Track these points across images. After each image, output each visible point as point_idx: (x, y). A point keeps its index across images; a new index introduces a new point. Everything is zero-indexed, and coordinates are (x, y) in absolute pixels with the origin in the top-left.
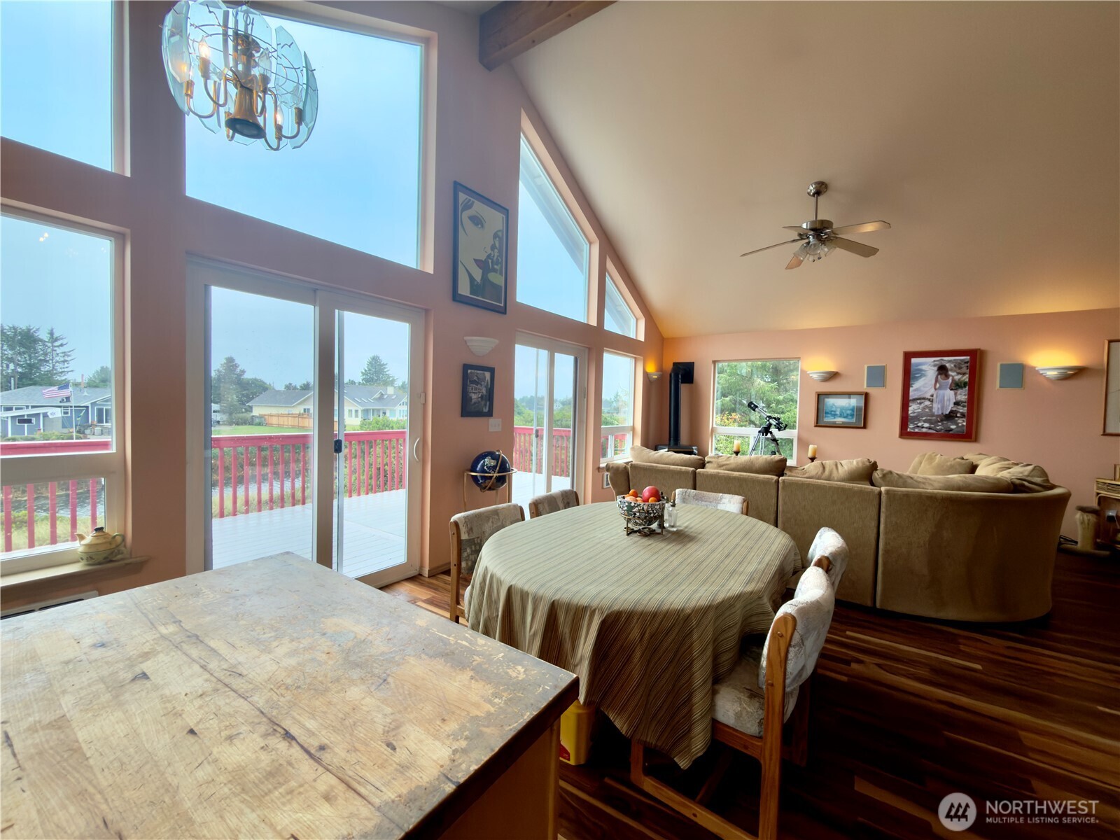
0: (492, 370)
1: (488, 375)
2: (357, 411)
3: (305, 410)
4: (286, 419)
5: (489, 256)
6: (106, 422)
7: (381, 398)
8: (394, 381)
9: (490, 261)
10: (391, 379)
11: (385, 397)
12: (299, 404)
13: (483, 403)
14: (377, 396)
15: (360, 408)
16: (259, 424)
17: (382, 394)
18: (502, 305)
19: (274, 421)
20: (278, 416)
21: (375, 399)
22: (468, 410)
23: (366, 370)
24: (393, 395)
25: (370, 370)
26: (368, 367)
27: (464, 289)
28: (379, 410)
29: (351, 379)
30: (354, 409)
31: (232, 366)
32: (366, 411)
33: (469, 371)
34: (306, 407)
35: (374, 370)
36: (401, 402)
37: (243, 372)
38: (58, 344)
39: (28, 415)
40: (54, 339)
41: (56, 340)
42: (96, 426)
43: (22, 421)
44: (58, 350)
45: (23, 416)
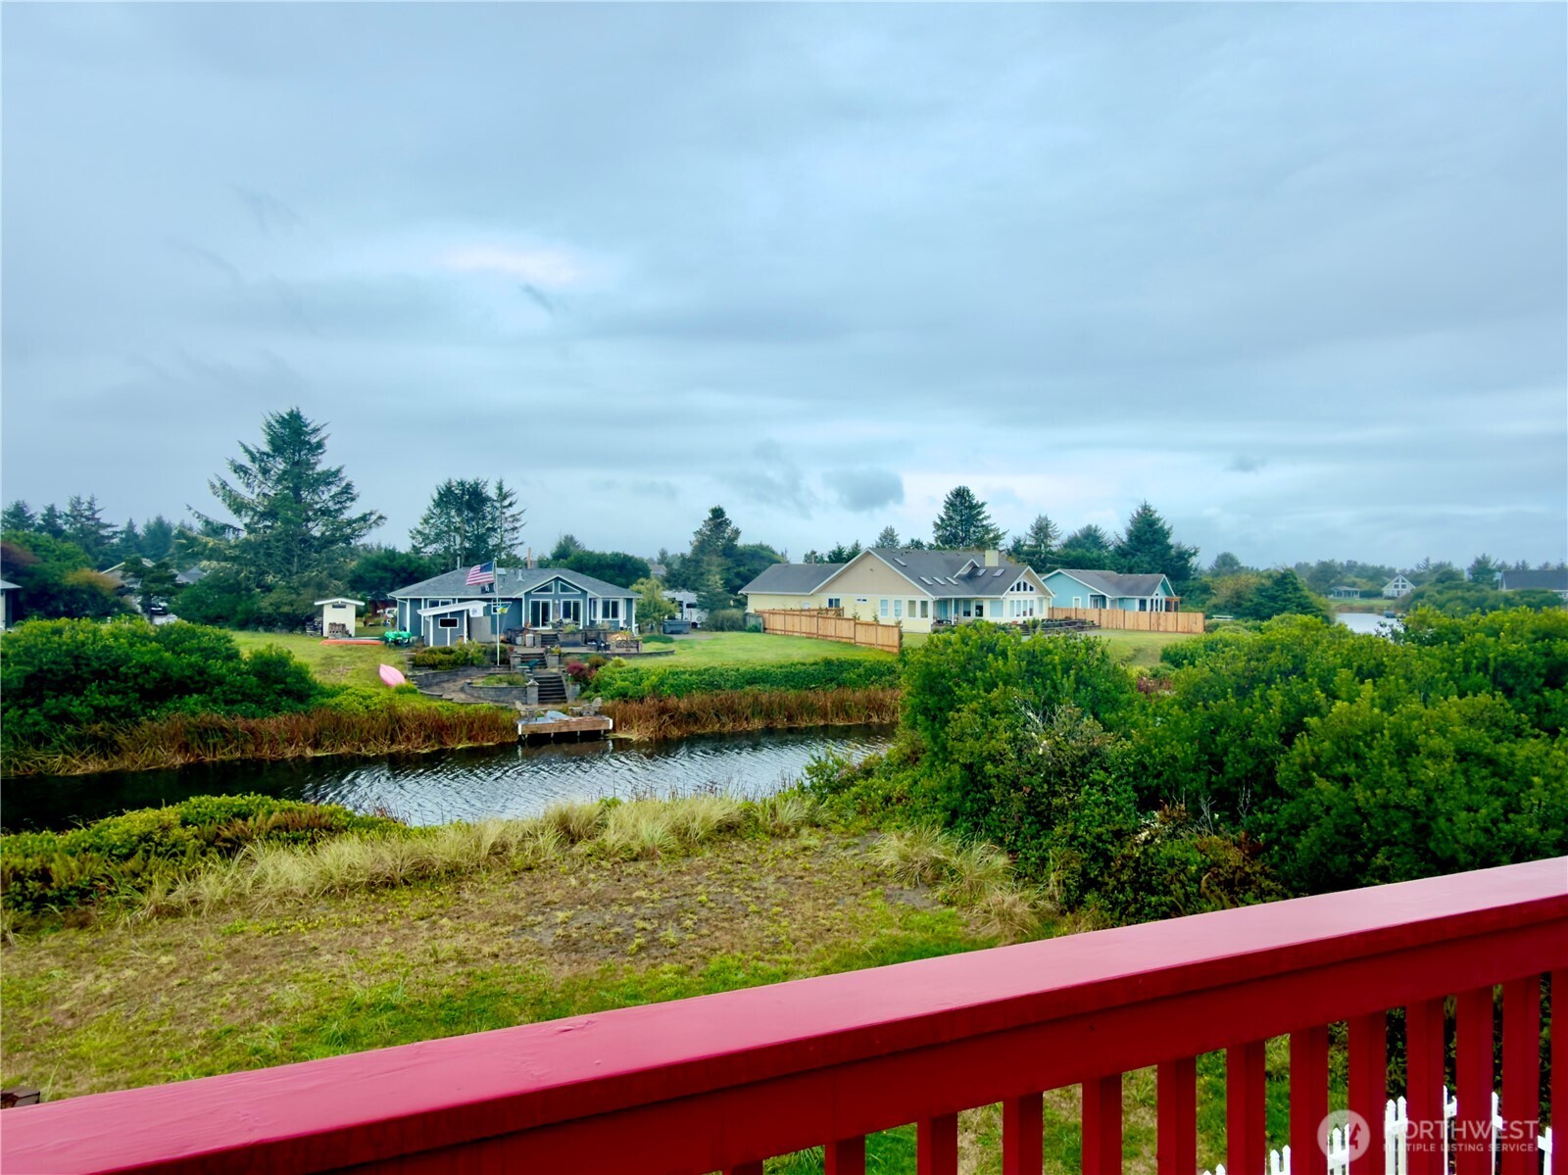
2: (924, 604)
3: (831, 601)
4: (797, 619)
6: (544, 625)
7: (972, 576)
8: (997, 537)
10: (991, 535)
11: (981, 572)
12: (820, 591)
14: (964, 571)
15: (930, 598)
16: (756, 630)
17: (975, 567)
19: (776, 623)
20: (785, 613)
21: (960, 578)
23: (942, 520)
24: (996, 569)
25: (951, 518)
26: (946, 513)
28: (967, 601)
29: (916, 539)
30: (918, 599)
31: (720, 524)
32: (942, 604)
34: (834, 596)
35: (958, 518)
36: (1015, 584)
37: (737, 533)
38: (506, 503)
39: (452, 614)
40: (503, 496)
41: (505, 498)
42: (528, 631)
43: (445, 623)
44: (509, 512)
45: (446, 614)
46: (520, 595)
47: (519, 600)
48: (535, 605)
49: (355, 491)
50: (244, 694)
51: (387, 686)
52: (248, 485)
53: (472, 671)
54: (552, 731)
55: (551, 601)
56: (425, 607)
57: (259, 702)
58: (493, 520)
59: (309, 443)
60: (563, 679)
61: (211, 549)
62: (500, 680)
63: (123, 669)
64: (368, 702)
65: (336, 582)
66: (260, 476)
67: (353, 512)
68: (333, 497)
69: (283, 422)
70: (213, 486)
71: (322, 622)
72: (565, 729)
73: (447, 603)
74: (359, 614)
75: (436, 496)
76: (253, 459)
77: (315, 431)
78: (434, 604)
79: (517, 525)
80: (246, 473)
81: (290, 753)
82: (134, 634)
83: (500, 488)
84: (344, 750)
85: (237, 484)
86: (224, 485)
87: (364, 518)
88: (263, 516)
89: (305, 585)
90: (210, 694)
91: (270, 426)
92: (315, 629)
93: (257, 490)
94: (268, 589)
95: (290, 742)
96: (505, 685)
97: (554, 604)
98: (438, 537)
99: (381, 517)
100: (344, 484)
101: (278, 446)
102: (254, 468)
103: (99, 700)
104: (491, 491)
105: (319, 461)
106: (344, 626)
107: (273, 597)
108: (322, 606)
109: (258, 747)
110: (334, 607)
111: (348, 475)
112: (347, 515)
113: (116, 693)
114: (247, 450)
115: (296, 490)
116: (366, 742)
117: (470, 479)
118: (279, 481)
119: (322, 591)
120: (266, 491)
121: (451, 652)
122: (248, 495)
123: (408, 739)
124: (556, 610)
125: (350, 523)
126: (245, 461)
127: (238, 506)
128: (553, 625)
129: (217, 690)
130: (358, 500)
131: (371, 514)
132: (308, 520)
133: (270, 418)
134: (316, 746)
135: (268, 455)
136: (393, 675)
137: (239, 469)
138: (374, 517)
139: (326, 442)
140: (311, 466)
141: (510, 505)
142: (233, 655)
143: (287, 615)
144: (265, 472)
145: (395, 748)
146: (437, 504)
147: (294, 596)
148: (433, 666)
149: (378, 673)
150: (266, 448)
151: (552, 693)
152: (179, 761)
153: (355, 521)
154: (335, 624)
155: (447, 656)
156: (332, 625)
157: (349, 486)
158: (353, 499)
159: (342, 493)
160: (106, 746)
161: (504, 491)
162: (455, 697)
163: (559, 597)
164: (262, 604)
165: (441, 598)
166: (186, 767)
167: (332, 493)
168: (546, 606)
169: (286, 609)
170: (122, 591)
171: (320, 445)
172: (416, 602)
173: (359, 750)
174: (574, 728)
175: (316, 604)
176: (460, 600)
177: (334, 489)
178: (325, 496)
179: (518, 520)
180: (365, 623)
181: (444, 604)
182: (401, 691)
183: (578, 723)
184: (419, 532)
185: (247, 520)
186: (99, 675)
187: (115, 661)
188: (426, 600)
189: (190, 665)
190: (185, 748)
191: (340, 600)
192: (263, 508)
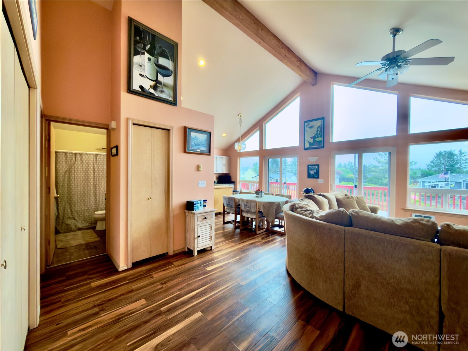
0: (318, 165)
1: (316, 167)
5: (316, 134)
9: (316, 135)
13: (315, 174)
18: (322, 146)
22: (310, 176)
27: (307, 146)
33: (309, 166)
38: (463, 155)
39: (434, 185)
40: (461, 154)
43: (432, 187)
44: (463, 158)
45: (432, 185)
46: (461, 181)
48: (467, 184)
56: (427, 183)
58: (458, 160)
61: (374, 170)
66: (385, 156)
70: (374, 158)
75: (436, 156)
78: (430, 182)
80: (381, 155)
83: (460, 152)
93: (384, 158)
98: (436, 166)
99: (416, 163)
104: (457, 153)
117: (448, 150)
120: (386, 158)
138: (413, 163)
161: (462, 152)
172: (424, 182)
176: (438, 182)
181: (433, 182)
184: (429, 165)
185: (381, 164)
188: (427, 181)
192: (385, 162)
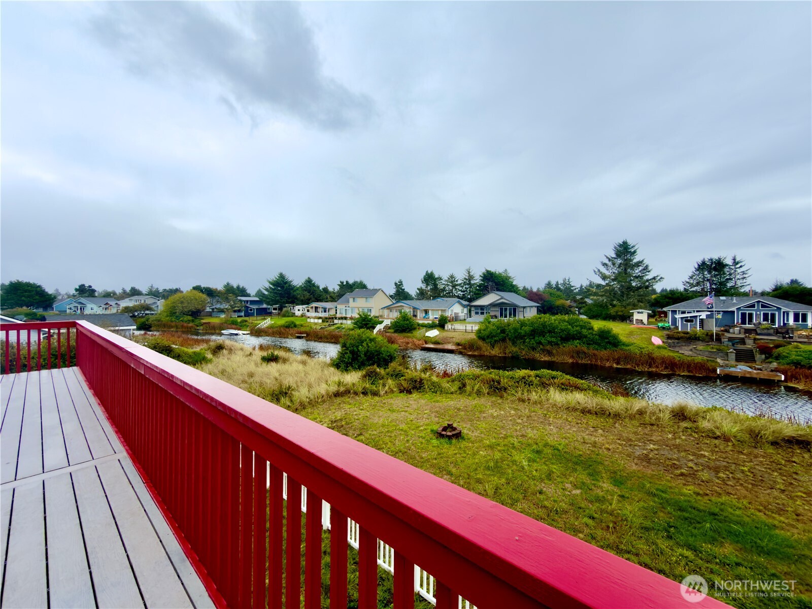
6: (749, 324)
38: (738, 266)
39: (690, 317)
40: (735, 263)
41: (737, 263)
42: (737, 327)
43: (687, 321)
44: (739, 271)
45: (688, 317)
46: (734, 309)
47: (733, 312)
48: (743, 315)
49: (650, 268)
50: (594, 342)
51: (654, 344)
52: (607, 270)
53: (698, 342)
54: (740, 375)
55: (754, 313)
56: (679, 314)
57: (599, 344)
58: (730, 274)
59: (630, 252)
60: (754, 351)
61: (594, 293)
62: (713, 348)
63: (556, 330)
64: (642, 350)
65: (641, 304)
66: (612, 266)
67: (649, 276)
68: (640, 271)
69: (620, 246)
70: (595, 271)
71: (633, 319)
72: (748, 375)
73: (690, 312)
74: (649, 316)
75: (697, 266)
76: (609, 260)
77: (632, 247)
78: (683, 312)
79: (745, 276)
80: (607, 266)
81: (608, 364)
82: (560, 320)
83: (734, 259)
84: (629, 366)
85: (603, 270)
86: (599, 270)
87: (654, 278)
88: (613, 280)
89: (628, 305)
90: (582, 341)
91: (615, 248)
92: (630, 321)
93: (611, 271)
94: (614, 306)
95: (608, 360)
96: (715, 350)
97: (756, 314)
98: (698, 284)
99: (661, 278)
100: (645, 265)
101: (619, 254)
102: (610, 264)
103: (549, 339)
104: (729, 261)
105: (635, 258)
106: (642, 320)
107: (616, 309)
108: (633, 312)
109: (596, 360)
110: (638, 313)
111: (646, 262)
112: (646, 278)
113: (554, 337)
114: (607, 258)
115: (626, 270)
116: (638, 365)
117: (715, 257)
118: (619, 267)
119: (635, 307)
120: (614, 271)
121: (688, 333)
122: (607, 273)
123: (657, 367)
124: (758, 316)
125: (648, 281)
126: (607, 261)
127: (604, 277)
128: (754, 324)
129: (584, 339)
130: (652, 271)
131: (657, 276)
132: (631, 280)
133: (615, 245)
134: (618, 363)
135: (615, 258)
136: (657, 341)
137: (605, 265)
138: (659, 278)
139: (637, 250)
140: (631, 260)
141: (741, 267)
142: (592, 328)
143: (620, 316)
144: (614, 264)
145: (650, 370)
146: (697, 270)
147: (623, 309)
148: (678, 339)
149: (651, 339)
150: (614, 256)
151: (744, 357)
152: (571, 361)
153: (650, 280)
154: (638, 320)
155: (685, 335)
156: (637, 320)
157: (647, 266)
158: (649, 272)
159: (644, 269)
160: (550, 353)
161: (737, 261)
162: (685, 352)
163: (760, 311)
164: (611, 312)
165: (687, 310)
166: (573, 363)
167: (640, 270)
168: (751, 315)
169: (620, 313)
170: (570, 307)
171: (635, 252)
172: (674, 312)
173: (635, 368)
174: (755, 376)
175: (631, 311)
176: (697, 311)
177: (641, 268)
178: (637, 271)
179: (746, 274)
180: (656, 320)
181: (688, 313)
182: (659, 347)
183: (757, 374)
184: (687, 282)
185: (607, 282)
186: (550, 332)
187: (554, 328)
188: (679, 311)
189: (577, 331)
190: (572, 357)
191: (640, 310)
192: (613, 277)
